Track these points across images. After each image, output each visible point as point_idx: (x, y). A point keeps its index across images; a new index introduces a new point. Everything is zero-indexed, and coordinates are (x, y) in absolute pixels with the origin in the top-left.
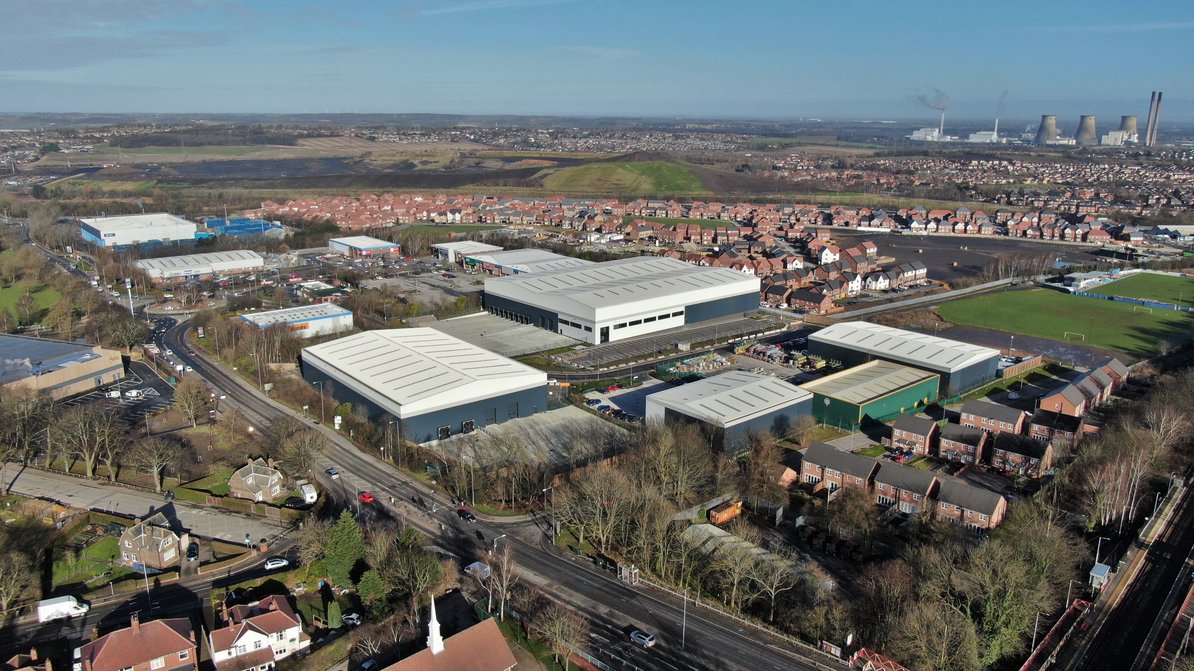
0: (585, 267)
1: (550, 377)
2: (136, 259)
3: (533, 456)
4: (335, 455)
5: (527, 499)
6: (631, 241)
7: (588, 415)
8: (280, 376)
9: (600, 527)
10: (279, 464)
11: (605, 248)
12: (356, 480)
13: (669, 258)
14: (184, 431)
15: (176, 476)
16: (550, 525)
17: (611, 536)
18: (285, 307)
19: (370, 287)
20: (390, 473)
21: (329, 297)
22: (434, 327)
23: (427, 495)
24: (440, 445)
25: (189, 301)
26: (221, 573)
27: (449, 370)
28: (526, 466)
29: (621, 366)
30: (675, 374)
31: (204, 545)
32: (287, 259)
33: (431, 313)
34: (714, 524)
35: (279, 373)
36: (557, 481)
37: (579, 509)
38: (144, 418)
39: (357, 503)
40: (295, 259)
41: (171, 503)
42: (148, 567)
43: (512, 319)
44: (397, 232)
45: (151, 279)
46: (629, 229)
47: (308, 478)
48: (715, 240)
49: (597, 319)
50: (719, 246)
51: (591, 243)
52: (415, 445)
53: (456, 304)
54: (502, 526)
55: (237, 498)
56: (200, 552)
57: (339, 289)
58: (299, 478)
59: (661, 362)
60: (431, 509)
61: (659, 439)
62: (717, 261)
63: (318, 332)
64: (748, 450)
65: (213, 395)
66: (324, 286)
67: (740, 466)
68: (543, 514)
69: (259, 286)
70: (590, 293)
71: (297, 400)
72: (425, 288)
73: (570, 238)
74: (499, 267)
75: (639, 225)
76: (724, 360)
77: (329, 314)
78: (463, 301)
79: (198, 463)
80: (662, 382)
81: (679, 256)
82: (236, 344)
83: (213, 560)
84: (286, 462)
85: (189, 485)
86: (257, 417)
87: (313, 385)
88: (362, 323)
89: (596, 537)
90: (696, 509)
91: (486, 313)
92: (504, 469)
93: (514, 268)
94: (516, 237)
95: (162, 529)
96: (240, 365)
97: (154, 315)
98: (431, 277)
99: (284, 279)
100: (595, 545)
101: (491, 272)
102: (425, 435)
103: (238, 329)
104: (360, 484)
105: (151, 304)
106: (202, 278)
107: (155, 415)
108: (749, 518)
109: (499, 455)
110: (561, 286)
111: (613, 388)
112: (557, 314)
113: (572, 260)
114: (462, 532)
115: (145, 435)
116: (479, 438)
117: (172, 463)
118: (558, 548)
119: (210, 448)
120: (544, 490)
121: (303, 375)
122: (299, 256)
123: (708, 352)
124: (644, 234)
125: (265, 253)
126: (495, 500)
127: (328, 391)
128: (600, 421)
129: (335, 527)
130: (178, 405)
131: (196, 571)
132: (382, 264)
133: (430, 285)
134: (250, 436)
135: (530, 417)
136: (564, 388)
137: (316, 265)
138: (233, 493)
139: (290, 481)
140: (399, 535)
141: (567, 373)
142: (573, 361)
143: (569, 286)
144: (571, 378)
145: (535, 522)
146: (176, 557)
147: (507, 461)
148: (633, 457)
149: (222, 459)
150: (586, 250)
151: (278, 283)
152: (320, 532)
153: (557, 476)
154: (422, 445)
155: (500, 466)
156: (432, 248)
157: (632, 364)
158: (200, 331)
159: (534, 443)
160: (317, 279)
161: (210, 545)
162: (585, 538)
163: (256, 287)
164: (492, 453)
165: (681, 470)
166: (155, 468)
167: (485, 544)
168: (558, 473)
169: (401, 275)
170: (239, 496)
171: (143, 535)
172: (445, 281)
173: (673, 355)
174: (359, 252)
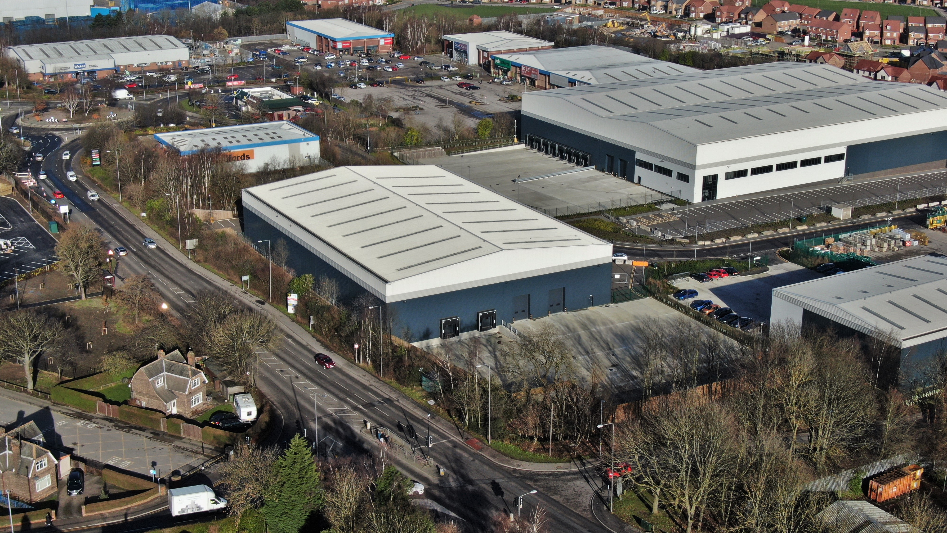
0: (683, 78)
1: (616, 251)
2: (8, 44)
3: (584, 372)
4: (286, 352)
5: (573, 439)
6: (763, 36)
7: (675, 313)
8: (209, 228)
9: (686, 492)
10: (204, 361)
11: (718, 46)
12: (316, 391)
13: (826, 66)
14: (68, 303)
15: (55, 370)
16: (606, 481)
17: (703, 507)
18: (219, 124)
19: (347, 100)
20: (367, 383)
21: (285, 113)
22: (441, 166)
23: (420, 422)
24: (443, 346)
25: (80, 110)
26: (115, 517)
27: (461, 233)
28: (573, 387)
29: (733, 239)
30: (823, 256)
31: (92, 473)
32: (223, 51)
33: (437, 143)
34: (874, 502)
35: (207, 223)
36: (621, 414)
37: (654, 461)
38: (13, 282)
39: (315, 426)
40: (236, 51)
41: (47, 408)
42: (14, 498)
43: (562, 158)
44: (392, 14)
45: (27, 75)
46: (760, 16)
47: (244, 384)
48: (904, 38)
49: (698, 163)
50: (911, 49)
51: (696, 39)
52: (406, 344)
53: (476, 130)
54: (532, 477)
55: (140, 407)
56: (86, 483)
57: (301, 100)
58: (232, 384)
59: (801, 236)
60: (425, 443)
61: (789, 358)
62: (905, 73)
63: (267, 165)
64: (939, 386)
65: (111, 253)
66: (279, 95)
67: (924, 412)
68: (597, 464)
69: (182, 91)
70: (689, 120)
71: (233, 267)
72: (430, 105)
73: (662, 29)
74: (546, 74)
75: (778, 10)
76: (908, 237)
77: (285, 138)
78: (487, 126)
79: (87, 352)
80: (800, 268)
81: (842, 62)
82: (147, 177)
83: (103, 496)
84: (214, 357)
85: (72, 384)
86: (174, 288)
87: (258, 245)
88: (334, 155)
89: (680, 507)
90: (846, 475)
91: (522, 146)
92: (538, 390)
93: (570, 76)
94: (576, 26)
95: (34, 446)
96: (151, 209)
97: (30, 129)
98: (441, 87)
99: (219, 81)
100: (677, 520)
101: (533, 81)
102: (422, 330)
103: (149, 155)
104: (321, 398)
105: (26, 113)
106: (100, 76)
107: (28, 277)
108: (933, 497)
109: (531, 367)
110: (644, 107)
111: (719, 274)
112: (634, 153)
113: (663, 65)
114: (471, 482)
115: (14, 306)
116: (502, 340)
117: (50, 350)
118: (617, 519)
119: (104, 330)
120: (600, 426)
121: (243, 230)
122: (242, 46)
123: (882, 223)
124: (785, 26)
125: (191, 41)
126: (523, 436)
127: (279, 255)
128: (694, 324)
129: (281, 460)
130: (60, 264)
131: (80, 511)
132: (366, 63)
133: (438, 99)
134: (162, 316)
135: (582, 312)
136: (639, 269)
137: (266, 61)
138: (136, 399)
139: (219, 387)
140: (375, 479)
141: (644, 247)
142: (656, 228)
143: (655, 108)
144: (651, 254)
145: (583, 475)
146: (52, 488)
147: (544, 376)
148: (746, 385)
149: (122, 349)
150: (687, 50)
151: (210, 87)
152: (259, 465)
153: (621, 406)
154: (416, 344)
155: (534, 385)
156: (443, 42)
157: (752, 236)
158: (95, 155)
159: (587, 353)
160: (269, 83)
161: (101, 474)
162: (662, 507)
163: (177, 93)
164: (522, 363)
165: (824, 411)
166: (27, 356)
167: (505, 502)
168: (623, 402)
169: (394, 82)
170: (144, 404)
171: (7, 452)
172: (461, 94)
173: (821, 225)
174: (331, 44)
